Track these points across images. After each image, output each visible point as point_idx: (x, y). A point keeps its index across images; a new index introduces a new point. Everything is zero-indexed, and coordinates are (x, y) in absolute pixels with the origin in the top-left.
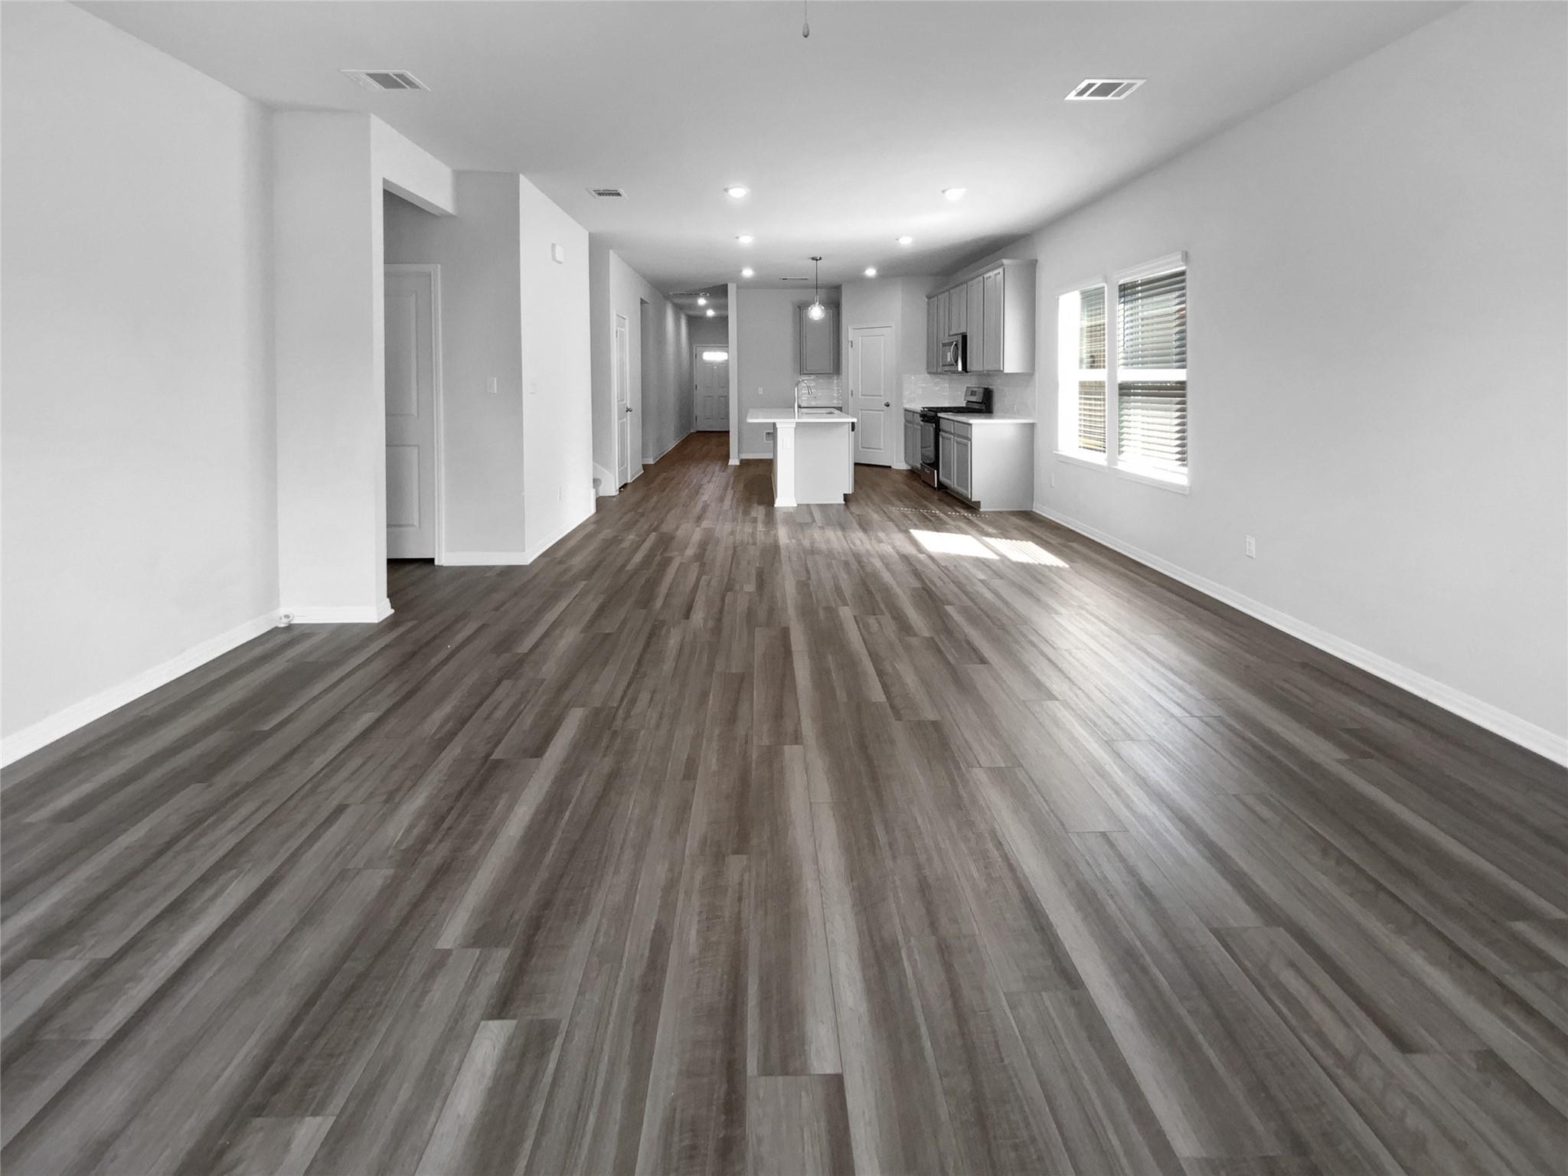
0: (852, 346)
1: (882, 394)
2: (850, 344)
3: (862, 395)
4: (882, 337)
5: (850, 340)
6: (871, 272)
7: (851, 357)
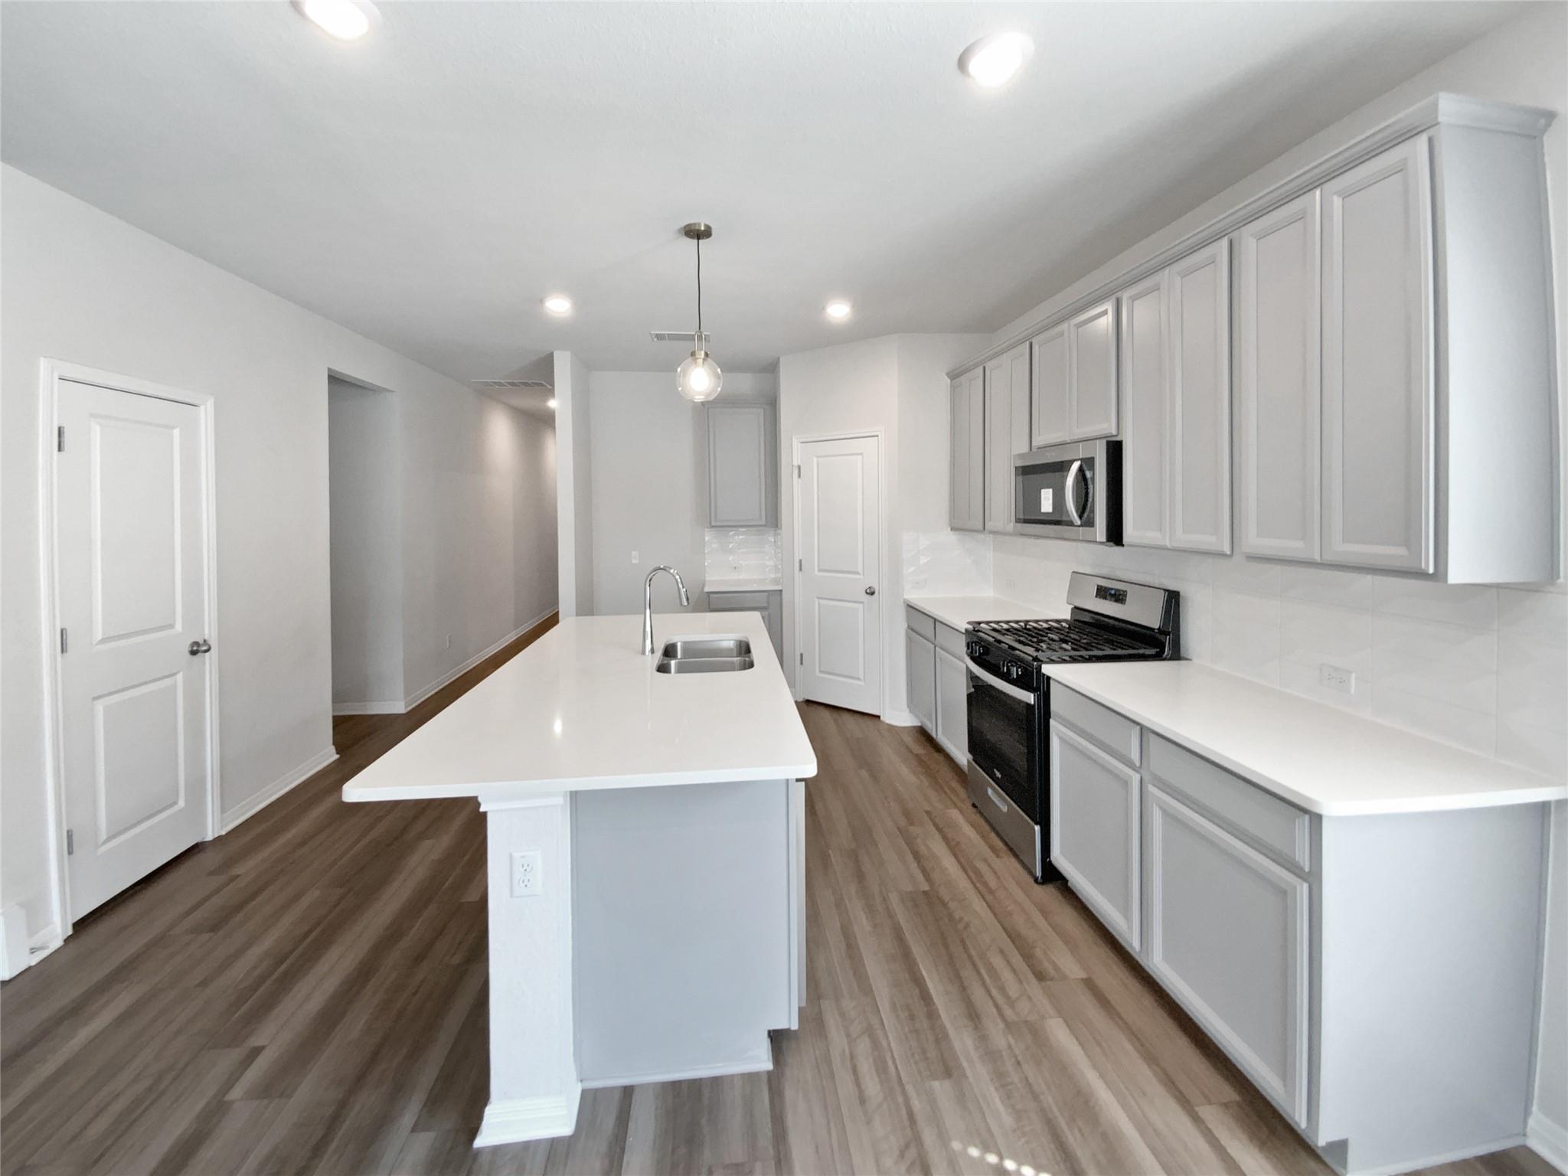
0: (799, 476)
1: (860, 570)
2: (796, 472)
3: (819, 570)
4: (860, 457)
5: (795, 463)
6: (839, 311)
7: (796, 495)
